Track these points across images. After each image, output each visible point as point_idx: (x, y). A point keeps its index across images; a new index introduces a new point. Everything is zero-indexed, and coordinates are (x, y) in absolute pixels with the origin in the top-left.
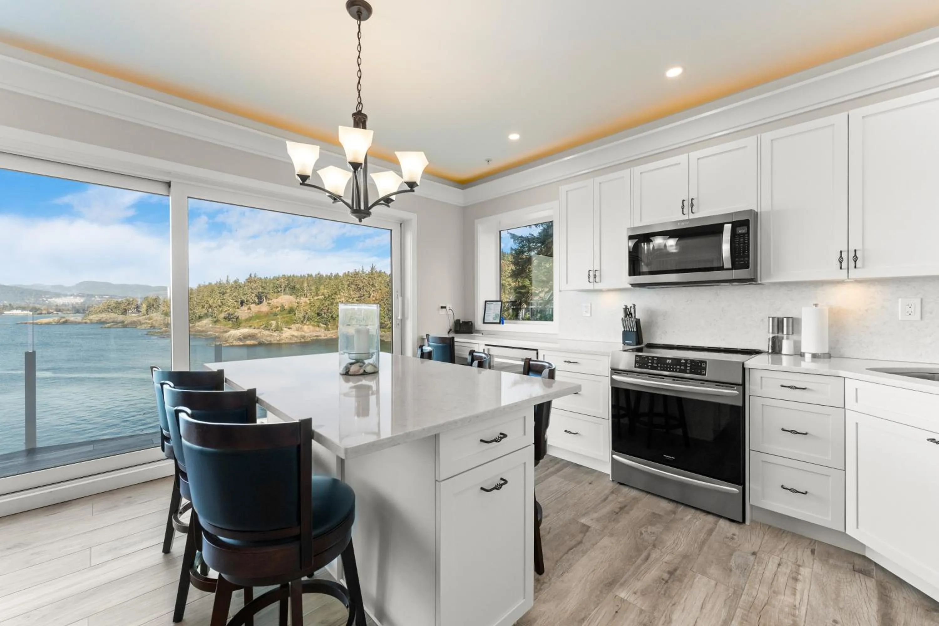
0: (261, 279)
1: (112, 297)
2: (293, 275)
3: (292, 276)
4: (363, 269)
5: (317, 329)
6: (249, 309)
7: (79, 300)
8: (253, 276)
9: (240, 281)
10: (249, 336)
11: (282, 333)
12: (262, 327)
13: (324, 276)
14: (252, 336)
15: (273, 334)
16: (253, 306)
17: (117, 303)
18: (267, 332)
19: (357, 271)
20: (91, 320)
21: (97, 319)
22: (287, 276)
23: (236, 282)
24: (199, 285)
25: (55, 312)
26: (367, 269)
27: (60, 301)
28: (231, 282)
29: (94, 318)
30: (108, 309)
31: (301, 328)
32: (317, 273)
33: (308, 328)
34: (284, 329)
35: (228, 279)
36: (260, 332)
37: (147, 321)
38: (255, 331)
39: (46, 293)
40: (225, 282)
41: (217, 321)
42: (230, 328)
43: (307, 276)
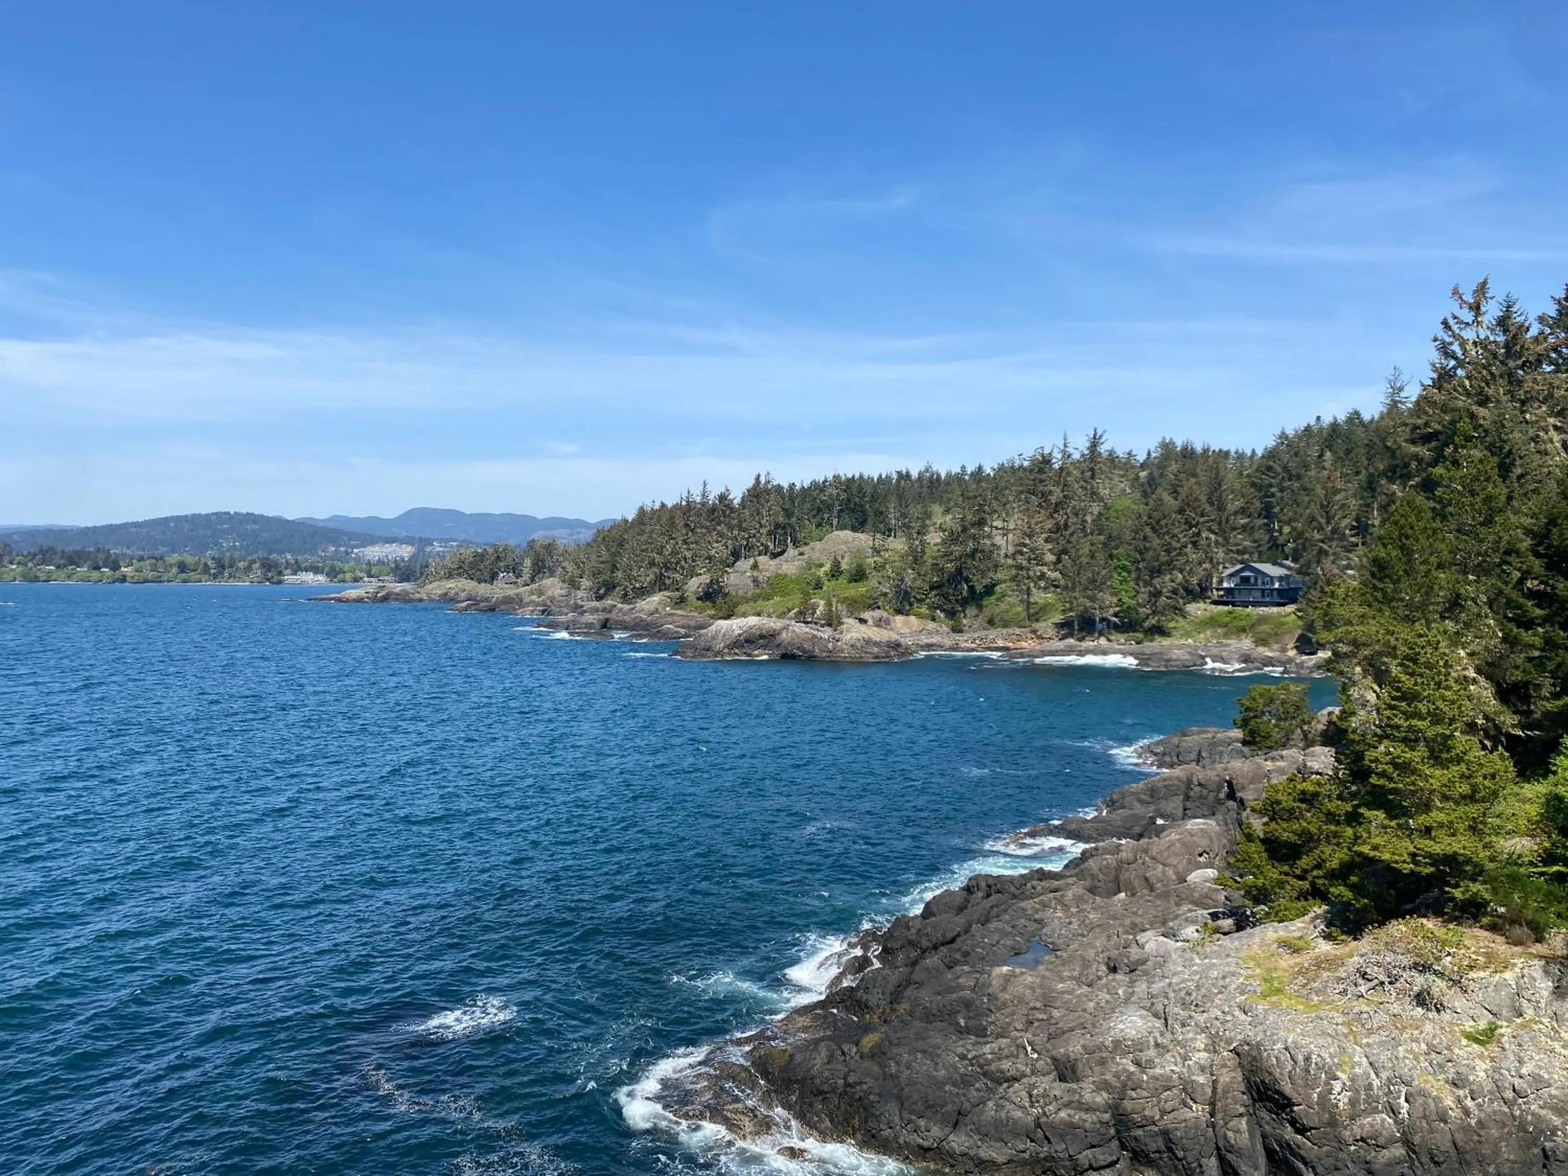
0: (779, 488)
1: (466, 543)
2: (861, 477)
3: (857, 477)
4: (1066, 446)
5: (931, 625)
6: (755, 567)
7: (405, 551)
8: (763, 480)
9: (731, 497)
10: (762, 637)
11: (841, 633)
12: (792, 614)
13: (943, 476)
14: (765, 638)
15: (820, 634)
16: (763, 560)
17: (476, 555)
18: (800, 629)
19: (1046, 451)
20: (428, 594)
21: (439, 592)
22: (843, 478)
23: (723, 498)
24: (642, 508)
25: (366, 579)
26: (1079, 447)
27: (374, 552)
28: (712, 497)
29: (436, 588)
30: (461, 569)
31: (888, 622)
32: (923, 469)
33: (906, 624)
34: (845, 620)
35: (704, 492)
36: (786, 628)
37: (534, 597)
38: (774, 624)
39: (352, 536)
40: (698, 499)
41: (682, 601)
42: (712, 617)
43: (895, 476)
